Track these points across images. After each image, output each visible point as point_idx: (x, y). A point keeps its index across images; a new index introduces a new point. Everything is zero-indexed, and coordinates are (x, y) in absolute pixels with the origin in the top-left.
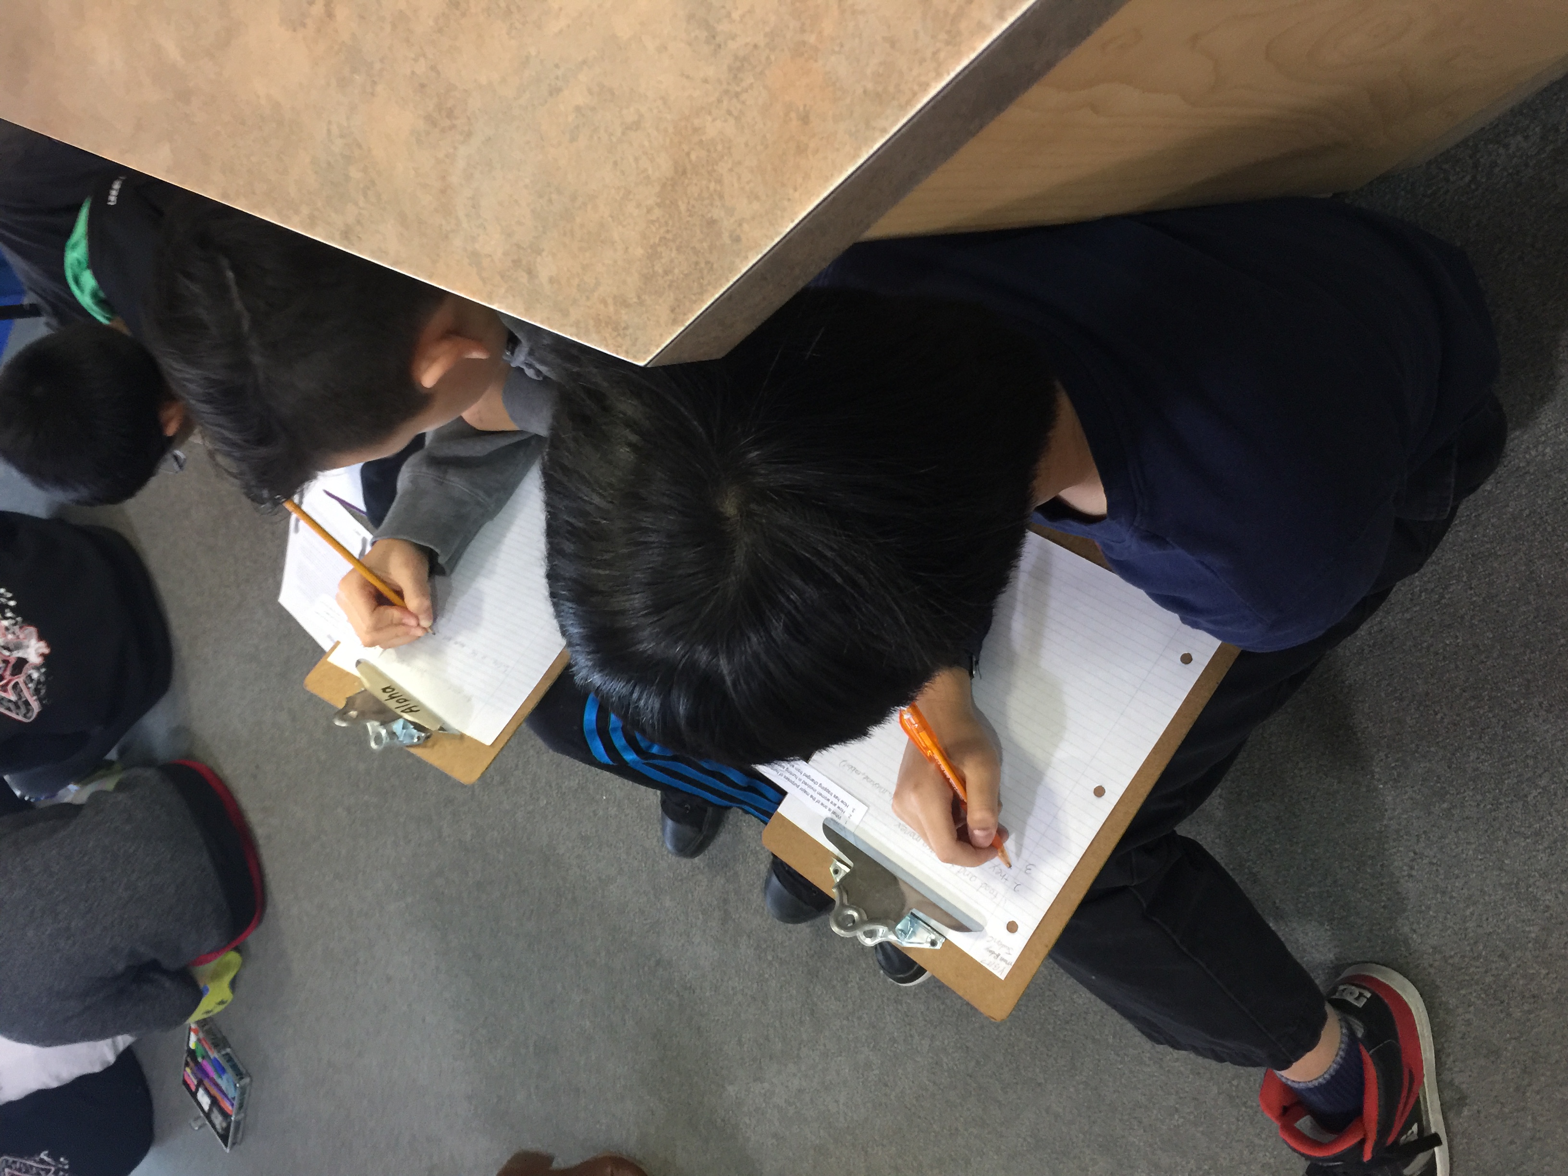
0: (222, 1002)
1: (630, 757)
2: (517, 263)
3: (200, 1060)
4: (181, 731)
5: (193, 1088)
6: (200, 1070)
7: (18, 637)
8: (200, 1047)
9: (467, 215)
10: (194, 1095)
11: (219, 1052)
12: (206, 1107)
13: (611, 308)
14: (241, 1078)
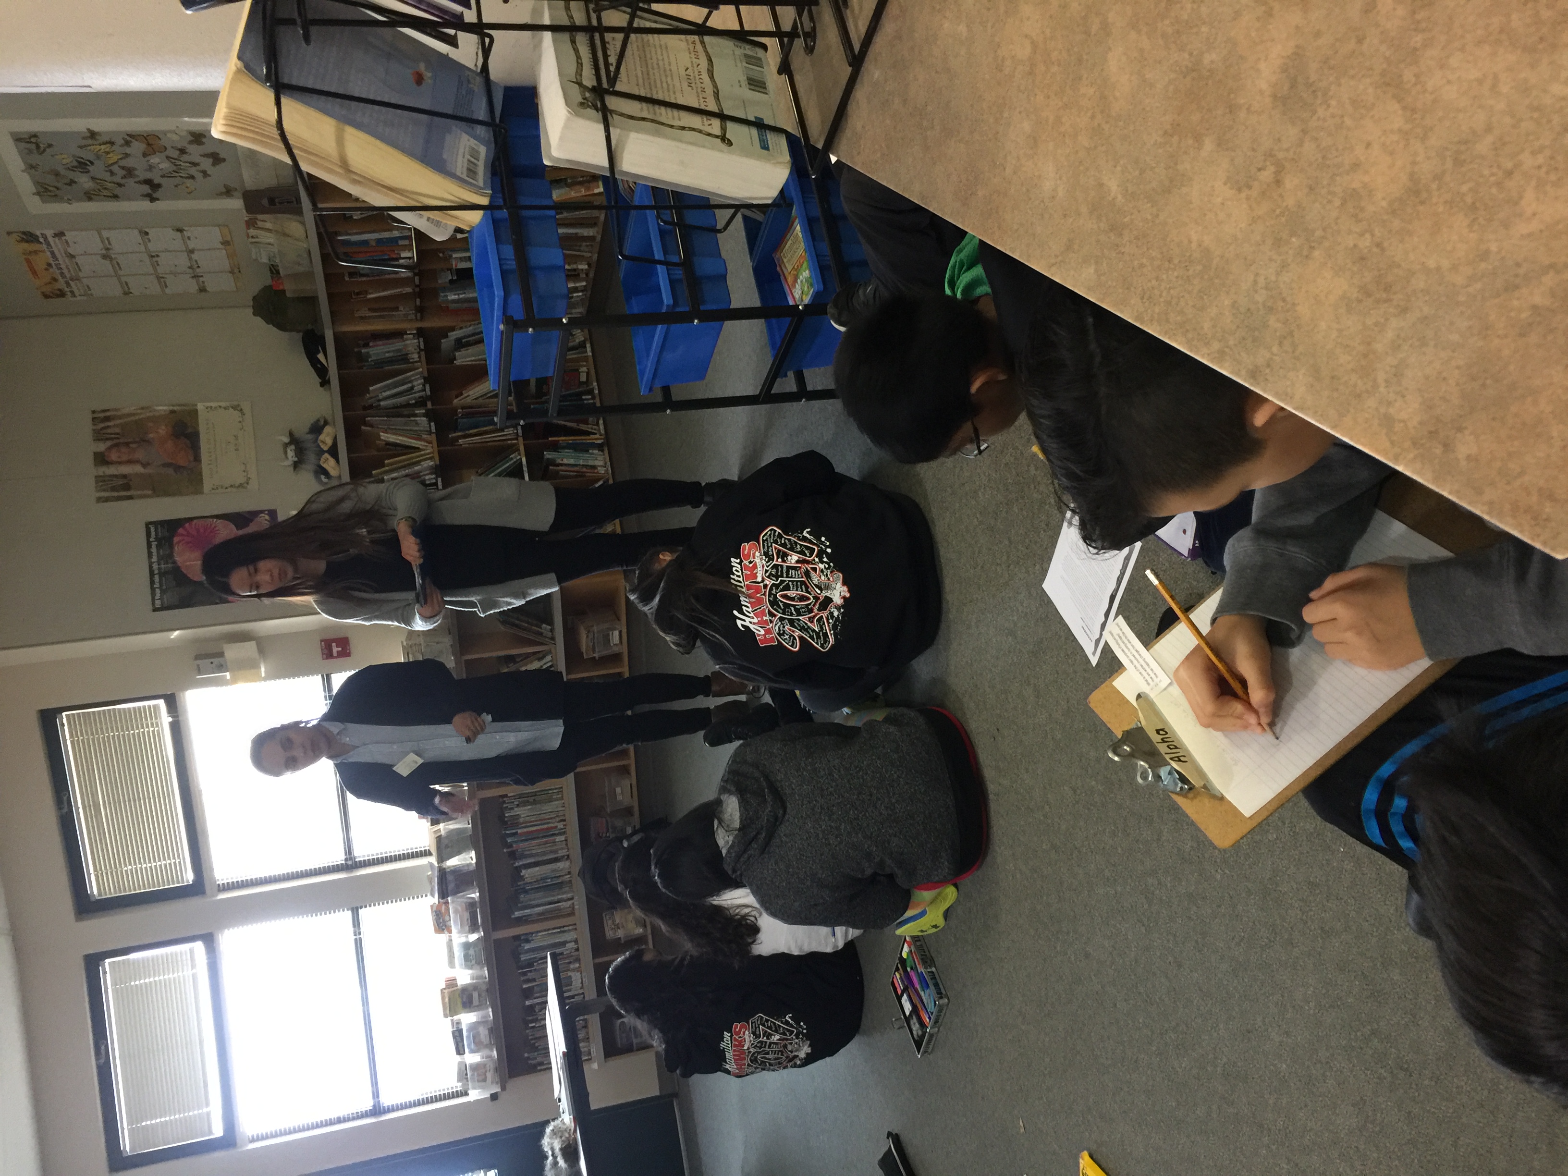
0: (935, 926)
1: (1406, 844)
2: (1433, 434)
3: (909, 969)
4: (938, 682)
5: (899, 992)
6: (907, 977)
7: (829, 579)
8: (911, 958)
9: (1386, 381)
10: (899, 998)
11: (926, 968)
12: (907, 1013)
13: (1534, 498)
14: (941, 998)
